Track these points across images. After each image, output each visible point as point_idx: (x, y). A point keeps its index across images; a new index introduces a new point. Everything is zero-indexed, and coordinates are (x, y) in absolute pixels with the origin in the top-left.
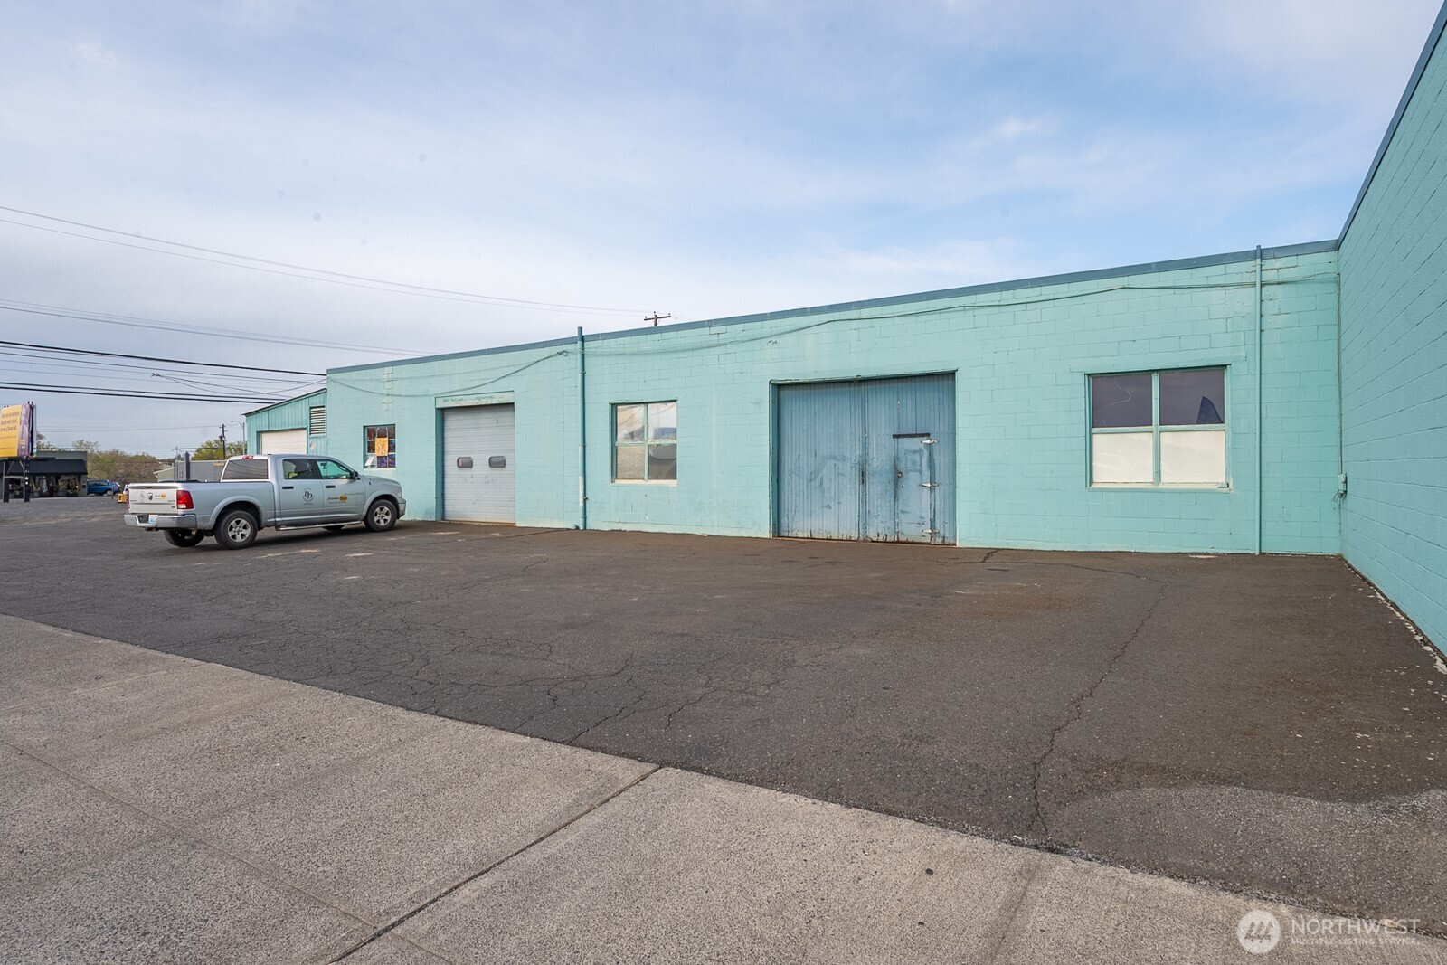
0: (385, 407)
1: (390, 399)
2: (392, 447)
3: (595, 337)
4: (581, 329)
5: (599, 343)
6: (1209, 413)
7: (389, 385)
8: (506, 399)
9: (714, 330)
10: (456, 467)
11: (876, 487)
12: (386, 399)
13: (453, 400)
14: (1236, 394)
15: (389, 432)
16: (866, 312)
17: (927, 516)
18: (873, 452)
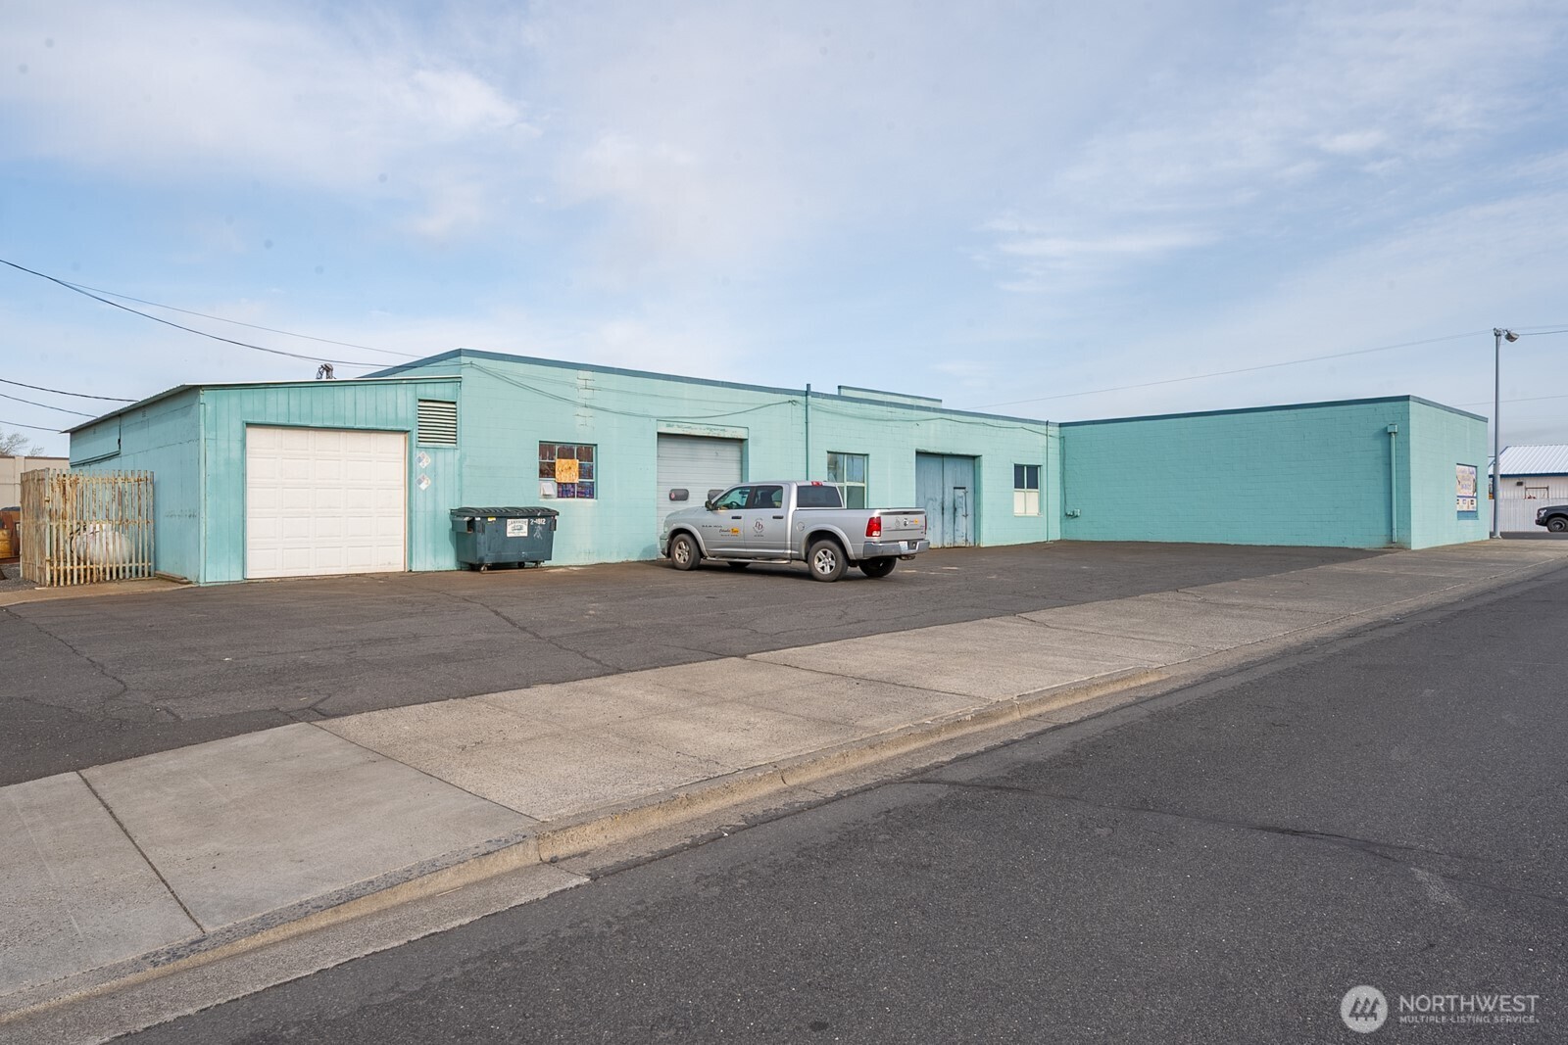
0: (580, 420)
1: (589, 412)
2: (586, 472)
3: (817, 395)
4: (808, 386)
5: (820, 400)
6: (1033, 484)
7: (587, 393)
8: (740, 434)
9: (889, 409)
10: (668, 499)
11: (948, 515)
12: (582, 411)
13: (679, 427)
14: (1042, 477)
15: (585, 453)
16: (954, 417)
17: (964, 532)
18: (946, 497)
